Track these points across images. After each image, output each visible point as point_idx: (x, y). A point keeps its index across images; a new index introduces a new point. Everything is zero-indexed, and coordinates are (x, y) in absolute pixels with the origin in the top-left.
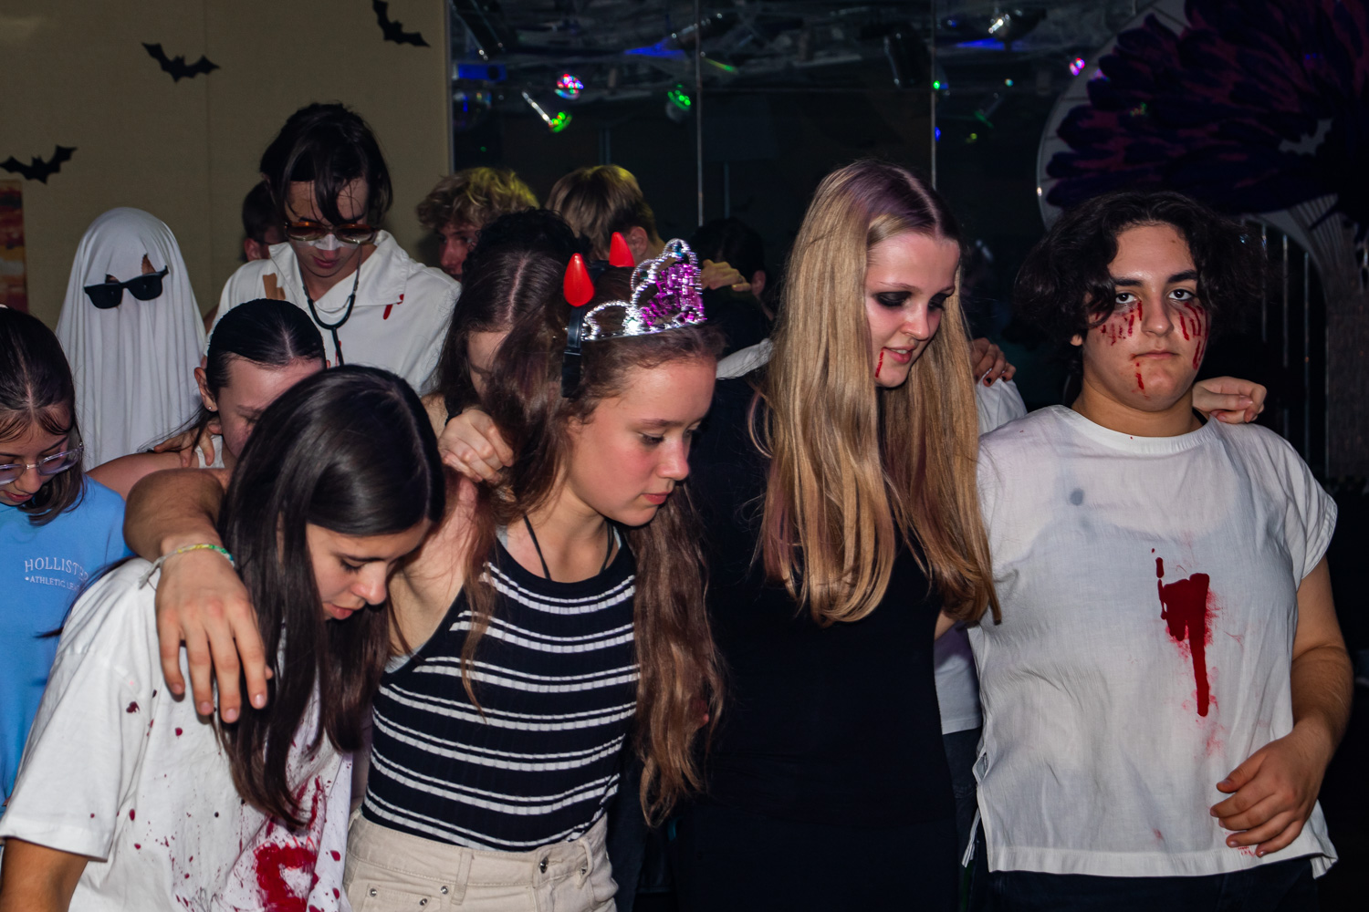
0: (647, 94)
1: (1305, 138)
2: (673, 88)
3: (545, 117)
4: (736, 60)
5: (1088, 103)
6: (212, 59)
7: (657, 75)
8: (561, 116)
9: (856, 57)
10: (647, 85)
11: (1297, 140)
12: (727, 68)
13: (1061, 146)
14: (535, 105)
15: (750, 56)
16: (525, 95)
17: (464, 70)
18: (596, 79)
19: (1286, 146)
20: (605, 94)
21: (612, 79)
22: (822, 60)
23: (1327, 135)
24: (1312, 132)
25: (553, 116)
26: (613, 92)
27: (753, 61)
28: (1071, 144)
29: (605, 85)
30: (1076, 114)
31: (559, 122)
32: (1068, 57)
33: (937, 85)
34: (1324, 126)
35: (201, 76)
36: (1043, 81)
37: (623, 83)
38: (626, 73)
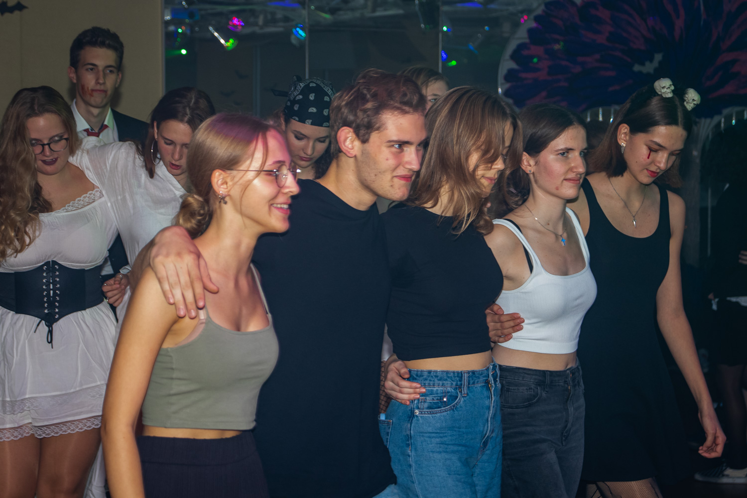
0: (281, 29)
1: (647, 63)
2: (296, 27)
3: (222, 41)
4: (333, 11)
5: (527, 41)
6: (24, 3)
7: (287, 19)
8: (231, 41)
9: (401, 12)
10: (281, 24)
11: (643, 64)
12: (327, 16)
13: (513, 65)
14: (216, 34)
15: (339, 9)
16: (211, 28)
17: (174, 13)
18: (252, 20)
19: (637, 68)
20: (257, 29)
21: (261, 21)
22: (379, 13)
23: (660, 63)
24: (651, 60)
25: (227, 41)
26: (261, 28)
27: (341, 12)
28: (518, 63)
29: (256, 24)
30: (521, 47)
31: (230, 44)
32: (520, 15)
33: (445, 29)
34: (658, 57)
35: (17, 13)
36: (506, 27)
37: (267, 23)
38: (269, 17)
